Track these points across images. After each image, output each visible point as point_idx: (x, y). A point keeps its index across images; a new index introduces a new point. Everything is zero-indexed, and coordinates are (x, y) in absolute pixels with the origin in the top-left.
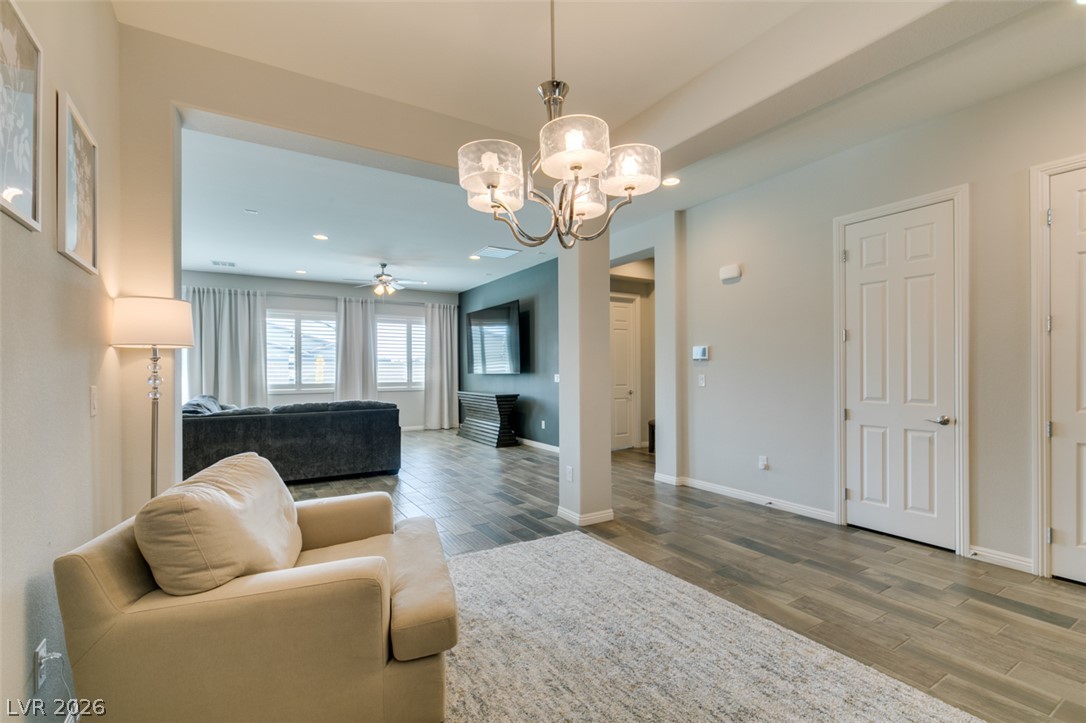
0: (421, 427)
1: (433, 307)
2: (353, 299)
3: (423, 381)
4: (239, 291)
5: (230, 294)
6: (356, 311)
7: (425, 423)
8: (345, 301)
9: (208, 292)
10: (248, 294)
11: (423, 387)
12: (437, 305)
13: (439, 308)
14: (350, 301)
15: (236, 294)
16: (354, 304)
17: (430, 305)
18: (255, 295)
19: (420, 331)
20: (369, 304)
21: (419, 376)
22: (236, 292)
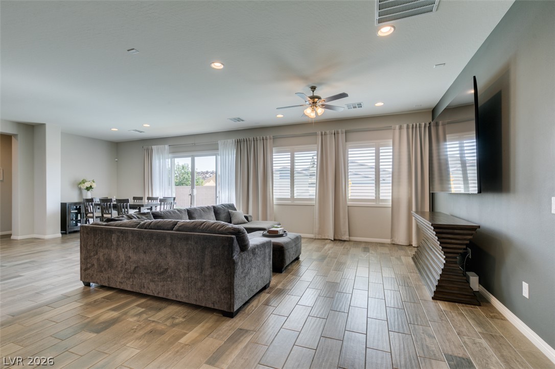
0: (388, 241)
1: (401, 128)
2: (328, 132)
3: (390, 198)
4: (258, 137)
5: (254, 140)
6: (330, 142)
7: (392, 237)
8: (322, 135)
9: (244, 141)
10: (263, 139)
11: (390, 204)
12: (405, 126)
13: (408, 128)
14: (325, 134)
15: (257, 140)
16: (328, 136)
17: (397, 127)
18: (267, 139)
19: (387, 153)
20: (340, 135)
21: (386, 193)
22: (257, 138)
